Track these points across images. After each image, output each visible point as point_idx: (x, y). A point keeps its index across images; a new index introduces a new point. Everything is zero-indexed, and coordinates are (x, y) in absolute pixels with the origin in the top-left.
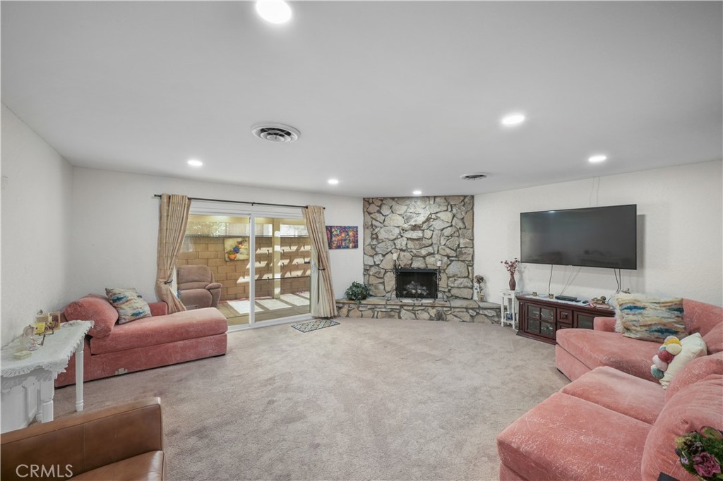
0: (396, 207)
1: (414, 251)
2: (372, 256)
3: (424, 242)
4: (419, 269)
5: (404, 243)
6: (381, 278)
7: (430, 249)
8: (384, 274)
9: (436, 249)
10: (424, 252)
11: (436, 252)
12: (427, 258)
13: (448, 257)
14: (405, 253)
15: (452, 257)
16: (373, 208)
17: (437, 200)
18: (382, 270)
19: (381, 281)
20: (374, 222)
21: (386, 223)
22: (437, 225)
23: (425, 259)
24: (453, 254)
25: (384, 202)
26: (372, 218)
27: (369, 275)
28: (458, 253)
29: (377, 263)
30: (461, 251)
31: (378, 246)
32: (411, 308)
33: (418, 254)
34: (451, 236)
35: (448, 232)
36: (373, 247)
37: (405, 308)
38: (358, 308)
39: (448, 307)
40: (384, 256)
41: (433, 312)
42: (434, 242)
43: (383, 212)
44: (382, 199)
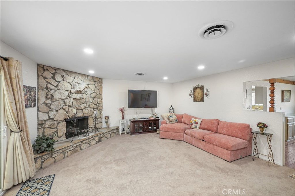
0: (66, 77)
1: (77, 106)
2: (48, 113)
3: (82, 101)
4: (80, 117)
5: (71, 102)
6: (54, 128)
7: (85, 105)
8: (58, 124)
9: (88, 105)
10: (82, 106)
11: (88, 107)
12: (84, 110)
13: (94, 108)
14: (72, 108)
15: (95, 108)
16: (47, 74)
17: (89, 77)
18: (56, 122)
19: (55, 130)
20: (49, 86)
21: (59, 87)
22: (89, 91)
23: (82, 111)
24: (95, 107)
25: (57, 71)
26: (47, 81)
27: (44, 128)
28: (98, 106)
29: (51, 117)
30: (98, 105)
31: (54, 104)
32: (88, 141)
33: (80, 108)
34: (95, 98)
35: (93, 95)
36: (48, 105)
37: (84, 142)
38: (51, 157)
39: (102, 134)
40: (57, 111)
41: (97, 139)
42: (87, 101)
43: (57, 79)
44: (55, 69)
